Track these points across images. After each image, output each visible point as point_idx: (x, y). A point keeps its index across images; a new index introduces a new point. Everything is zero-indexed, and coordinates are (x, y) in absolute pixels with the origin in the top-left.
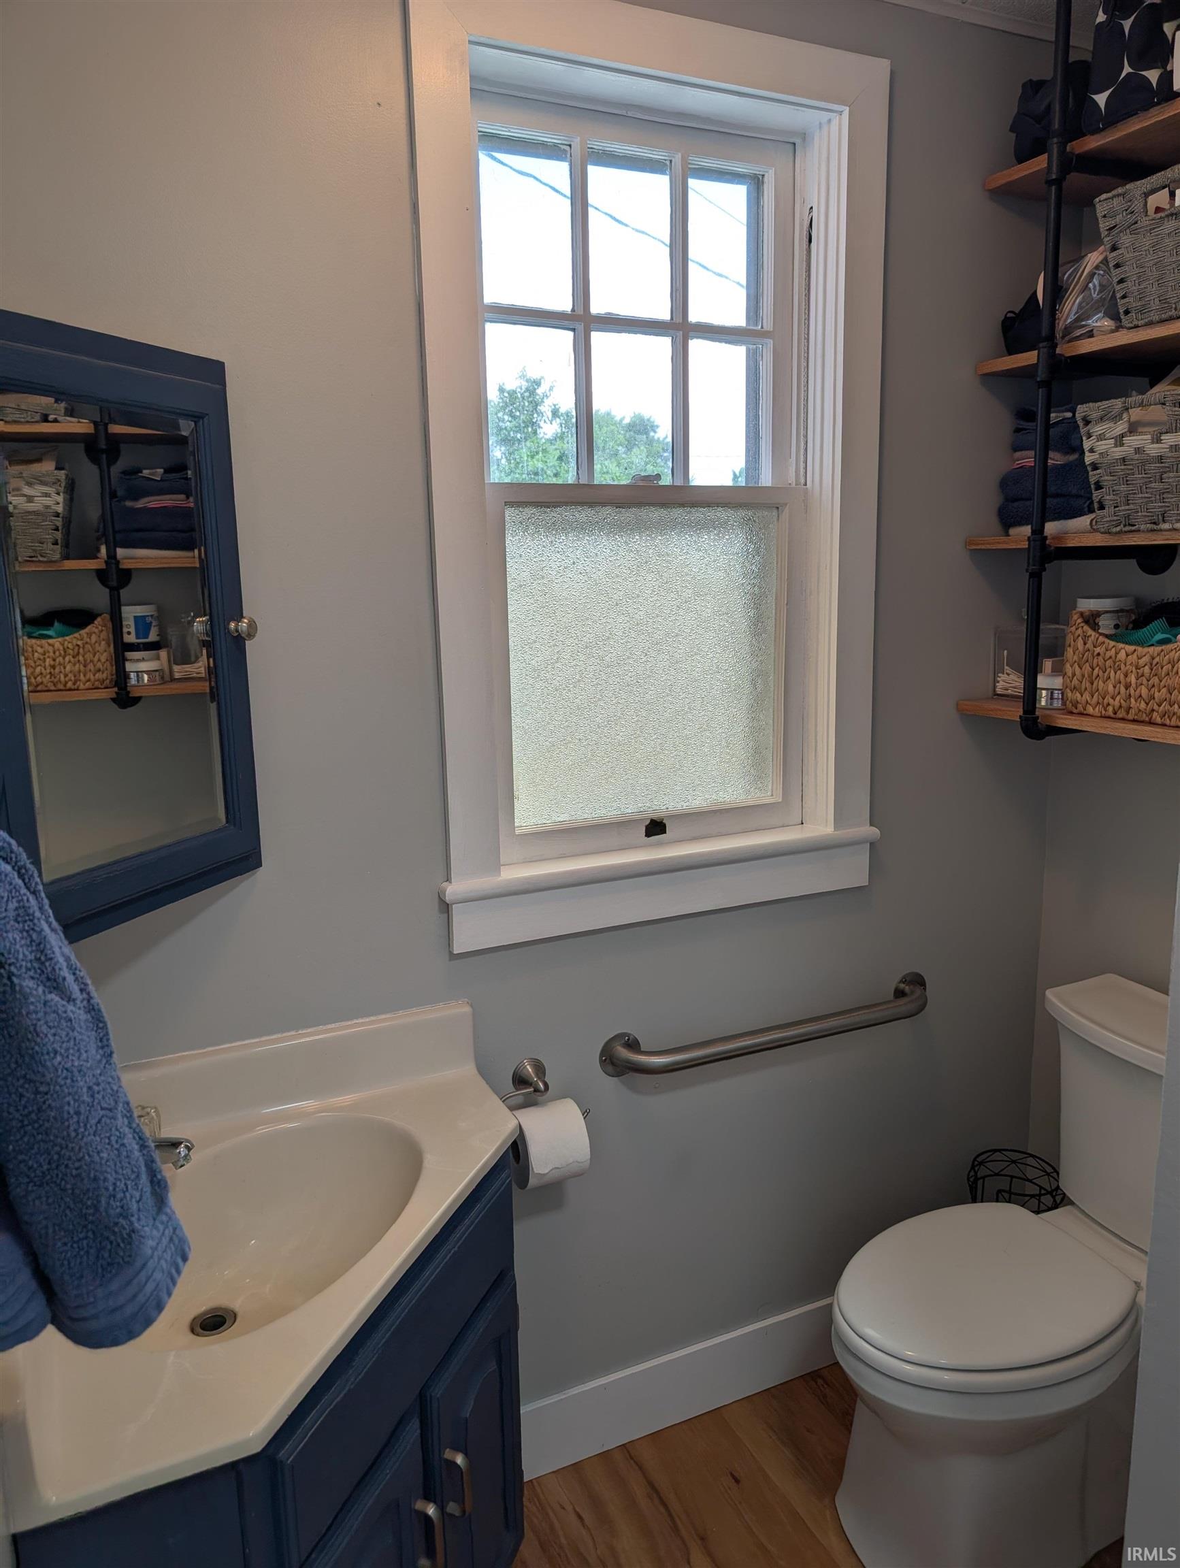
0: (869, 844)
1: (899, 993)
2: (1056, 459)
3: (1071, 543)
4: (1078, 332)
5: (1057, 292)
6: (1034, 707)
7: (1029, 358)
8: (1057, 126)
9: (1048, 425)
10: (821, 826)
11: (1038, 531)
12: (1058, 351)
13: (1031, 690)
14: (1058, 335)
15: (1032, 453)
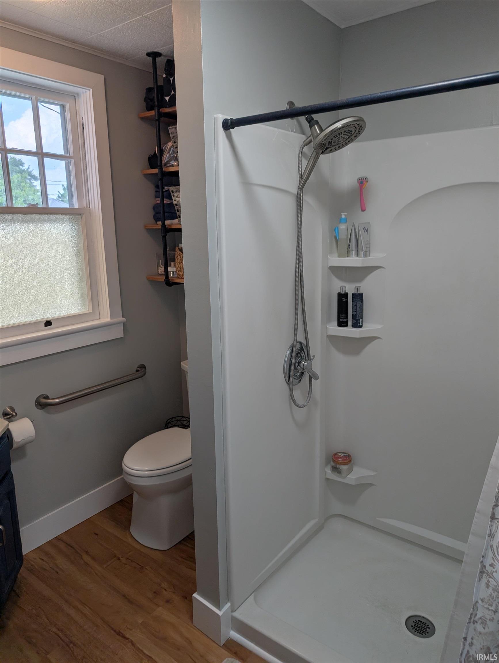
0: (122, 324)
1: (137, 371)
2: (166, 201)
3: (173, 227)
4: (168, 165)
5: (162, 152)
6: (168, 277)
7: (156, 171)
8: (156, 103)
9: (163, 192)
10: (106, 318)
11: (163, 223)
12: (163, 170)
13: (167, 272)
14: (163, 165)
15: (159, 199)
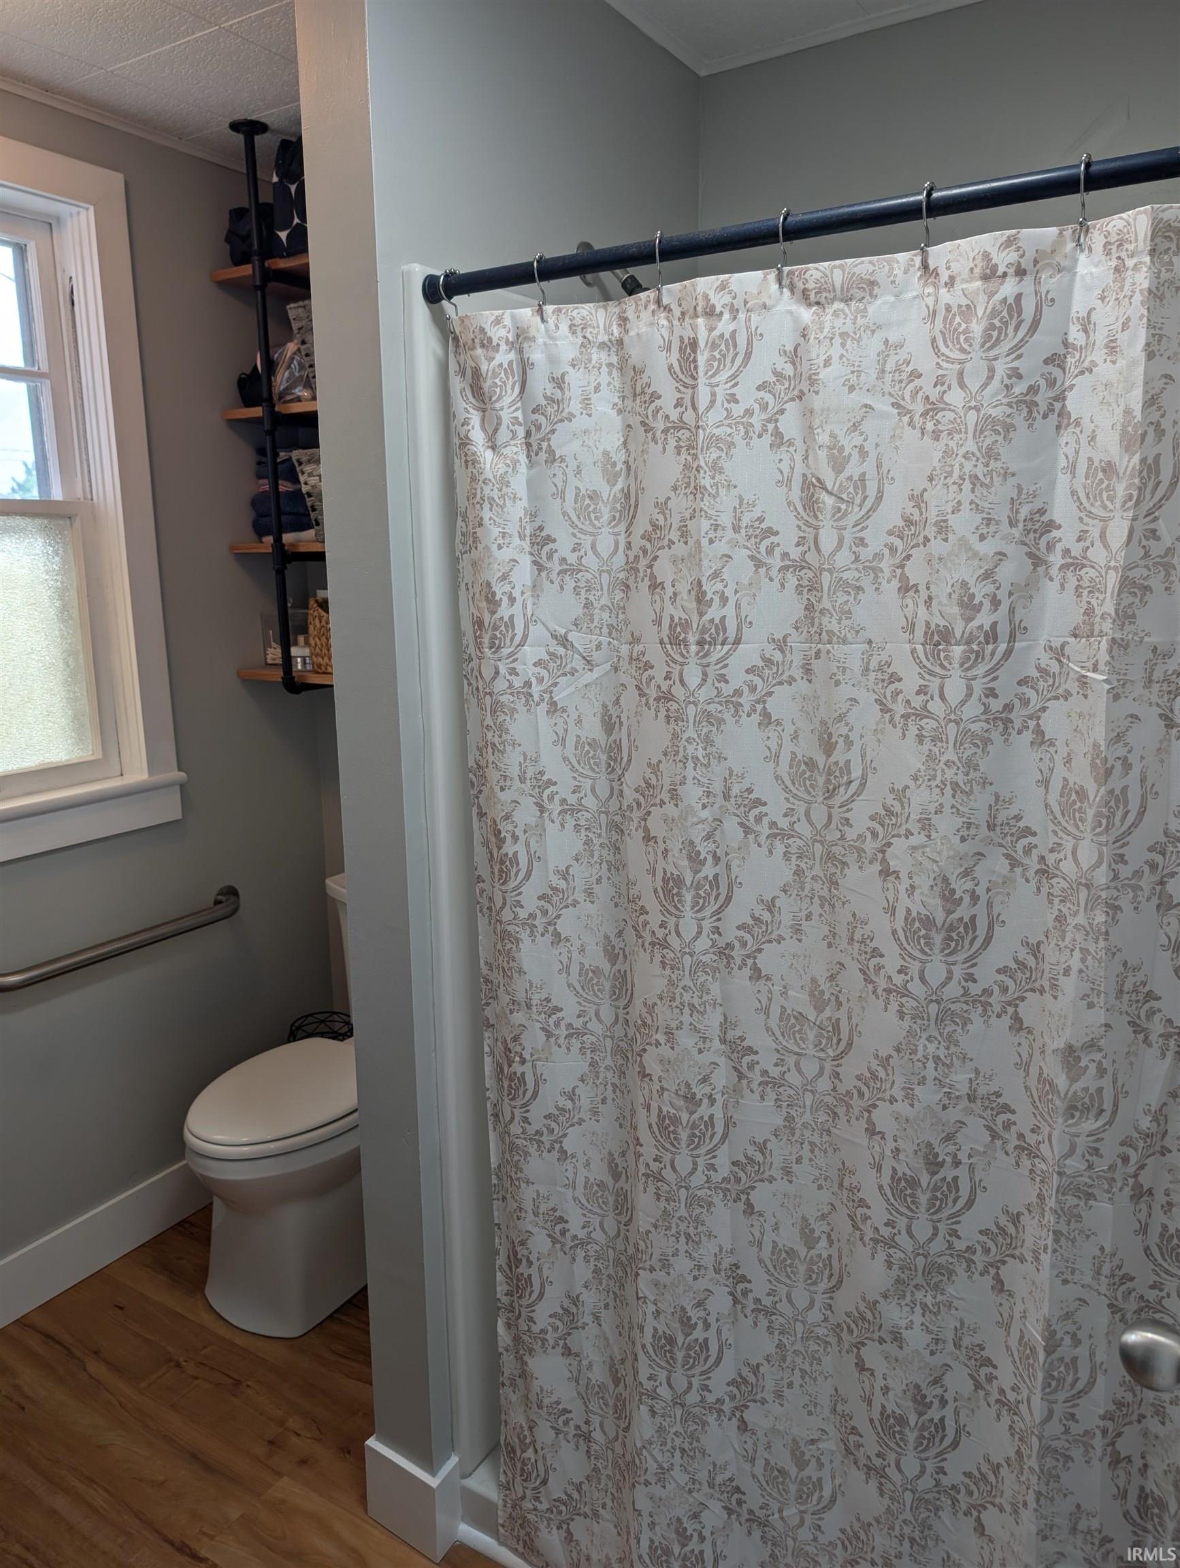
0: (178, 787)
1: (217, 902)
2: (285, 486)
3: (302, 550)
4: (289, 398)
5: (271, 366)
6: (291, 671)
7: (257, 412)
8: (256, 247)
9: (275, 464)
10: (137, 772)
11: (278, 540)
12: (277, 409)
13: (287, 659)
14: (275, 399)
15: (266, 481)
